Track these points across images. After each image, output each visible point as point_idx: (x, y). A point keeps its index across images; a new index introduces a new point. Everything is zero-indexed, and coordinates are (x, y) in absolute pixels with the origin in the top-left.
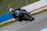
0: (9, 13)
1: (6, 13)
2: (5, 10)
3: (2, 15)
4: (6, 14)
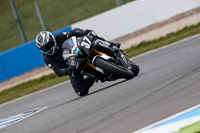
1: (26, 40)
2: (21, 25)
4: (25, 44)
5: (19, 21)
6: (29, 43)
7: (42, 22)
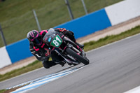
0: (81, 17)
1: (73, 18)
2: (70, 8)
3: (60, 24)
4: (73, 20)
5: (68, 4)
6: (75, 20)
7: (84, 5)
